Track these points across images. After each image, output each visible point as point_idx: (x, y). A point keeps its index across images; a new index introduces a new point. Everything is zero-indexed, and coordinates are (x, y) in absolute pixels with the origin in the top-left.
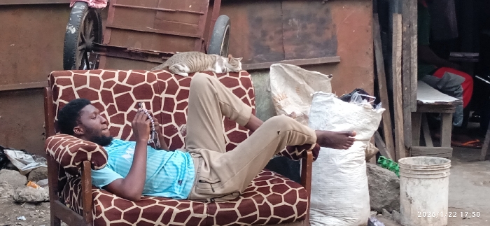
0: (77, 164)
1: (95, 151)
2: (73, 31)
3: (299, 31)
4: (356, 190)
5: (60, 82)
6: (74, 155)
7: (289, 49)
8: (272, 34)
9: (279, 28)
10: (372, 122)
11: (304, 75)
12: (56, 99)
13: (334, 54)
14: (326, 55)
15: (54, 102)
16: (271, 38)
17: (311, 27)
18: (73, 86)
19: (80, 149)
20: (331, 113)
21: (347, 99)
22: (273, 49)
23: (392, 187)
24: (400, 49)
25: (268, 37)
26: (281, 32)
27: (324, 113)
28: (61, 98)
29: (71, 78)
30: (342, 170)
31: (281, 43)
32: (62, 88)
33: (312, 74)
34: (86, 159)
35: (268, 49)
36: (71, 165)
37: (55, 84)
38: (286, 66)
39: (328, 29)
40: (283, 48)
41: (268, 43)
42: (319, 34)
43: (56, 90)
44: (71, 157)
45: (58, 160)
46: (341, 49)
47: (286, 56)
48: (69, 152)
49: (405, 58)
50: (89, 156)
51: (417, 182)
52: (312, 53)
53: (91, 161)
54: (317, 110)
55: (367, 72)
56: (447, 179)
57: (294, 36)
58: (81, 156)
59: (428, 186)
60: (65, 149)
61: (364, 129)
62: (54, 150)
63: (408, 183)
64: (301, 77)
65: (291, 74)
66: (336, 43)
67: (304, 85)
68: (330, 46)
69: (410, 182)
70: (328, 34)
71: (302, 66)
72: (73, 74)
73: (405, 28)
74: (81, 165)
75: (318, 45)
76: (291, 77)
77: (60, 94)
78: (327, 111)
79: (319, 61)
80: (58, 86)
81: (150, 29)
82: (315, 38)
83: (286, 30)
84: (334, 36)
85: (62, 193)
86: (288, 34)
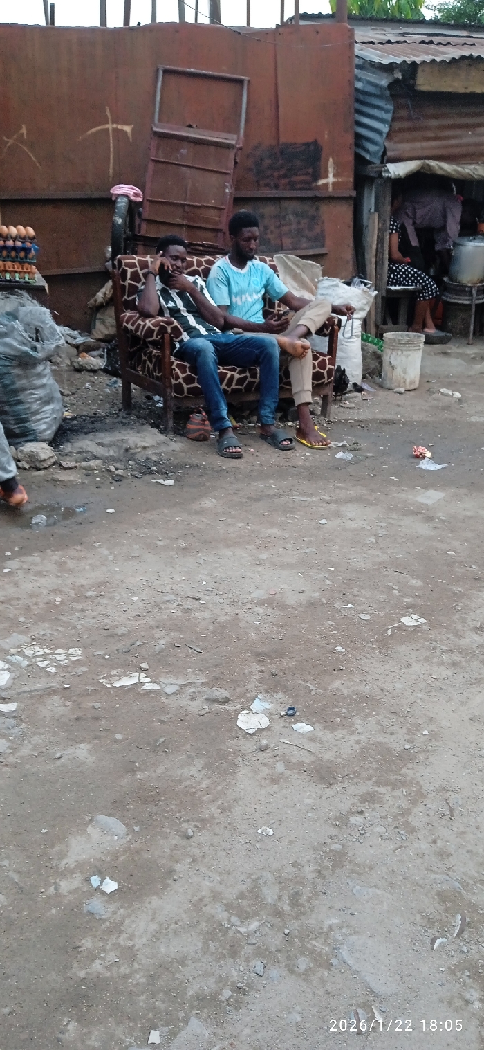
0: (159, 337)
1: (174, 325)
2: (120, 221)
3: (294, 226)
4: (355, 360)
5: (127, 265)
6: (156, 329)
7: (287, 242)
8: (272, 228)
9: (278, 224)
10: (367, 303)
11: (300, 264)
12: (124, 281)
13: (323, 246)
14: (316, 247)
15: (122, 283)
16: (272, 232)
17: (304, 222)
18: (138, 269)
19: (162, 324)
20: (337, 295)
21: (349, 284)
22: (273, 242)
23: (374, 357)
24: (376, 243)
25: (268, 231)
26: (279, 227)
27: (330, 295)
28: (130, 279)
29: (136, 262)
30: (346, 343)
31: (280, 237)
32: (129, 271)
33: (307, 263)
34: (167, 332)
35: (269, 241)
36: (154, 338)
37: (124, 267)
38: (287, 257)
39: (318, 224)
40: (281, 241)
41: (269, 236)
42: (311, 229)
43: (125, 272)
44: (154, 330)
45: (139, 333)
46: (328, 242)
47: (284, 248)
48: (152, 327)
49: (379, 250)
50: (169, 330)
51: (400, 352)
52: (304, 245)
53: (170, 335)
54: (324, 293)
55: (348, 262)
56: (421, 351)
57: (290, 231)
58: (162, 330)
59: (408, 356)
60: (145, 325)
61: (362, 309)
62: (133, 325)
63: (392, 353)
64: (298, 266)
65: (290, 263)
66: (324, 237)
67: (300, 273)
68: (319, 240)
69: (394, 353)
70: (318, 229)
71: (300, 257)
72: (137, 258)
73: (380, 224)
74: (163, 338)
75: (309, 239)
76: (290, 267)
77: (129, 276)
78: (333, 294)
79: (311, 252)
80: (126, 268)
81: (180, 221)
82: (307, 232)
83: (283, 225)
84: (322, 231)
85: (133, 362)
86: (285, 229)
